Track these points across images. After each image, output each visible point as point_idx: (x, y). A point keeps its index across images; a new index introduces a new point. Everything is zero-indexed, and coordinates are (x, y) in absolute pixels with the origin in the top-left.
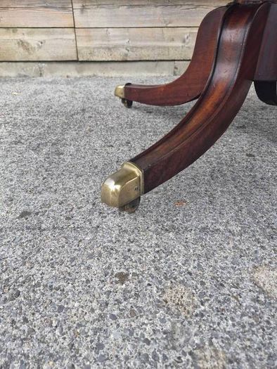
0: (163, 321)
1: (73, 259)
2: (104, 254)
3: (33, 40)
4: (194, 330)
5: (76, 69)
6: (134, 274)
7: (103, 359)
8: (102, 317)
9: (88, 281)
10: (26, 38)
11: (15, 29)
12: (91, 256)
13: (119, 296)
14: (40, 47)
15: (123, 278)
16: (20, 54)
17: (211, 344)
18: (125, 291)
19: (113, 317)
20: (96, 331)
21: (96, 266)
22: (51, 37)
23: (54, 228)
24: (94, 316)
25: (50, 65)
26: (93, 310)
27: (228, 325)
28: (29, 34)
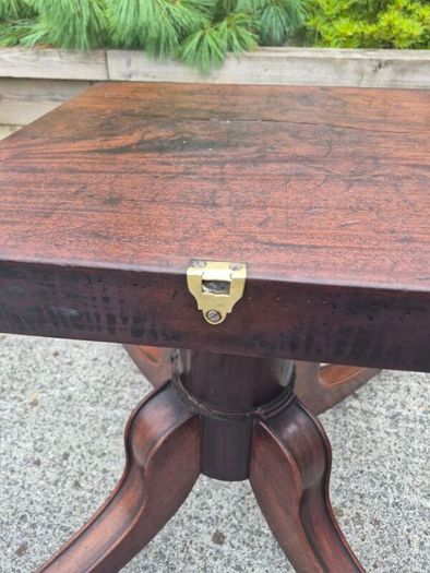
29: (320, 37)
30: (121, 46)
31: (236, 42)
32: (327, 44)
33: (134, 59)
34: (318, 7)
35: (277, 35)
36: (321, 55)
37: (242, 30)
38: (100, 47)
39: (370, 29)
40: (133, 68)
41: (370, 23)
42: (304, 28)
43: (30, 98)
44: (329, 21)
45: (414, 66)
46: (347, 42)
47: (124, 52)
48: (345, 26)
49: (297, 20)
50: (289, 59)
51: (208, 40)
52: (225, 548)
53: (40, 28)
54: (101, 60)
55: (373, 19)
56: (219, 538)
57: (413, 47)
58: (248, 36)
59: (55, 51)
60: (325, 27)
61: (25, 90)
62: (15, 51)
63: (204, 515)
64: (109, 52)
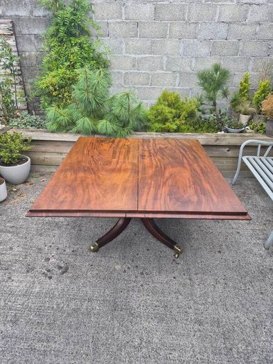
2: (89, 261)
6: (94, 265)
9: (86, 266)
12: (87, 261)
13: (90, 268)
18: (92, 267)
21: (87, 263)
34: (150, 120)
39: (163, 126)
42: (146, 125)
46: (157, 130)
55: (164, 124)
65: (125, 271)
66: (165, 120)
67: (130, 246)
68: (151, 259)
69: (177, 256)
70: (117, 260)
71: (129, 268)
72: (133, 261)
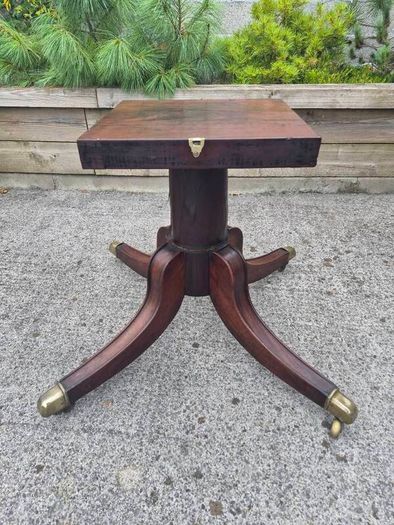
0: (51, 500)
1: (14, 451)
2: (35, 449)
3: (46, 153)
4: (65, 507)
5: (94, 183)
6: (48, 467)
7: (10, 520)
8: (18, 495)
9: (18, 470)
10: (39, 151)
11: (26, 142)
12: (26, 451)
13: (32, 482)
14: (54, 160)
15: (40, 468)
16: (32, 166)
17: (70, 516)
18: (38, 479)
19: (24, 496)
20: (12, 504)
21: (27, 458)
22: (65, 151)
23: (9, 423)
24: (14, 494)
25: (65, 178)
26: (14, 491)
27: (85, 506)
28: (41, 147)
29: (235, 78)
30: (105, 85)
31: (181, 81)
32: (240, 82)
33: (115, 94)
34: (233, 59)
35: (207, 76)
36: (235, 89)
37: (185, 75)
38: (90, 86)
39: (266, 72)
40: (114, 99)
41: (266, 68)
42: (225, 72)
43: (40, 122)
44: (240, 67)
45: (293, 93)
46: (252, 80)
47: (108, 89)
48: (250, 71)
49: (219, 67)
50: (215, 91)
51: (163, 80)
52: (200, 349)
53: (49, 75)
54: (93, 95)
55: (268, 66)
56: (196, 345)
57: (294, 82)
58: (189, 78)
59: (61, 90)
60: (238, 71)
61: (36, 117)
62: (32, 90)
63: (187, 337)
64: (98, 90)
65: (153, 498)
66: (271, 56)
67: (178, 387)
68: (247, 438)
69: (336, 427)
70: (131, 447)
71: (169, 481)
72: (184, 449)
